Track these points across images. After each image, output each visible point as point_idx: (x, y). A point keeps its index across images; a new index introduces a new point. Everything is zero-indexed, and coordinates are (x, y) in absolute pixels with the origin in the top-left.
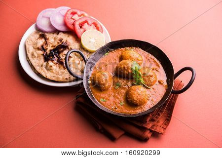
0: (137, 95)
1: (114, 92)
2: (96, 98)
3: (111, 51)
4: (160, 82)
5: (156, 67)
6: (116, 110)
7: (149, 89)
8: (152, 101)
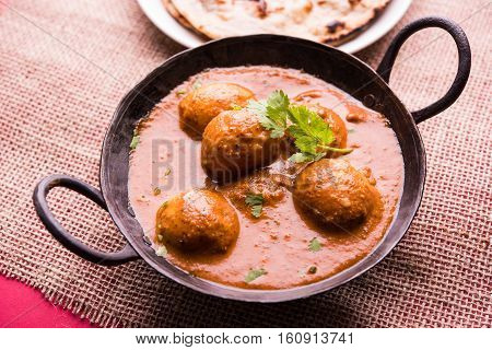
0: (343, 188)
3: (140, 126)
4: (353, 120)
5: (304, 89)
6: (319, 273)
8: (385, 182)
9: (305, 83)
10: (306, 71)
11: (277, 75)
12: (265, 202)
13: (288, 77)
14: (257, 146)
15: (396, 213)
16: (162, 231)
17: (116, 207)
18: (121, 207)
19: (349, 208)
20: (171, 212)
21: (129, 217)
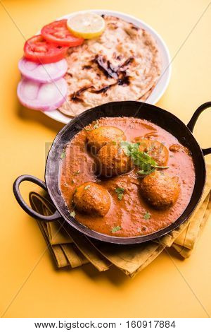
0: (164, 189)
1: (121, 206)
2: (104, 233)
3: (66, 148)
4: (173, 150)
5: (148, 132)
6: (147, 231)
7: (166, 169)
8: (185, 185)
9: (151, 128)
10: (152, 122)
11: (136, 122)
12: (124, 192)
13: (143, 124)
14: (122, 164)
15: (188, 202)
16: (73, 204)
17: (52, 191)
18: (54, 191)
19: (165, 199)
20: (78, 195)
21: (58, 196)
